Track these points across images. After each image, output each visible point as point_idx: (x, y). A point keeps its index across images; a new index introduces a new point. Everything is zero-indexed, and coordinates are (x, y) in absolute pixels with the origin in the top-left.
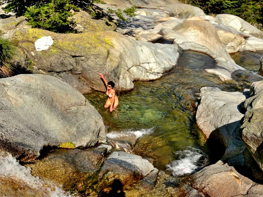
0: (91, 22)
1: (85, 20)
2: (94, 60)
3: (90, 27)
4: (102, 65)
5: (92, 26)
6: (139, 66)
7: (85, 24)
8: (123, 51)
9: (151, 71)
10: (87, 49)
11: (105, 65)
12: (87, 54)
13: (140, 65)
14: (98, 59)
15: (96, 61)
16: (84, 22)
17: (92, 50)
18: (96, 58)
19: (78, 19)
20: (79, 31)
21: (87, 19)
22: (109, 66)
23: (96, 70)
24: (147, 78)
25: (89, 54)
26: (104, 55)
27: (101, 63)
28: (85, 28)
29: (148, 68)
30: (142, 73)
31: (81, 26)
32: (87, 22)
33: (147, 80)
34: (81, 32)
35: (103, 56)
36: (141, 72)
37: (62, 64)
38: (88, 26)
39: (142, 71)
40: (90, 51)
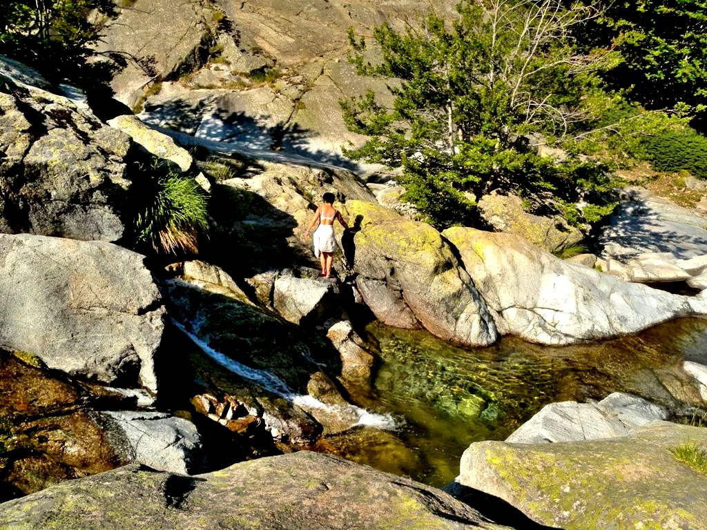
0: (520, 217)
1: (509, 212)
2: (411, 272)
3: (516, 225)
4: (423, 284)
5: (519, 224)
6: (531, 310)
7: (508, 218)
8: (500, 273)
9: (554, 327)
10: (400, 250)
11: (428, 285)
12: (400, 257)
13: (535, 309)
14: (417, 272)
15: (415, 274)
16: (507, 214)
17: (409, 253)
18: (414, 270)
19: (496, 208)
20: (497, 228)
21: (513, 210)
22: (434, 289)
23: (416, 290)
24: (534, 337)
25: (404, 260)
26: (427, 267)
27: (423, 281)
28: (507, 225)
29: (549, 320)
30: (528, 325)
31: (501, 221)
32: (512, 216)
33: (532, 340)
34: (501, 231)
35: (426, 269)
36: (525, 322)
37: (370, 265)
38: (514, 223)
39: (530, 322)
40: (405, 255)
